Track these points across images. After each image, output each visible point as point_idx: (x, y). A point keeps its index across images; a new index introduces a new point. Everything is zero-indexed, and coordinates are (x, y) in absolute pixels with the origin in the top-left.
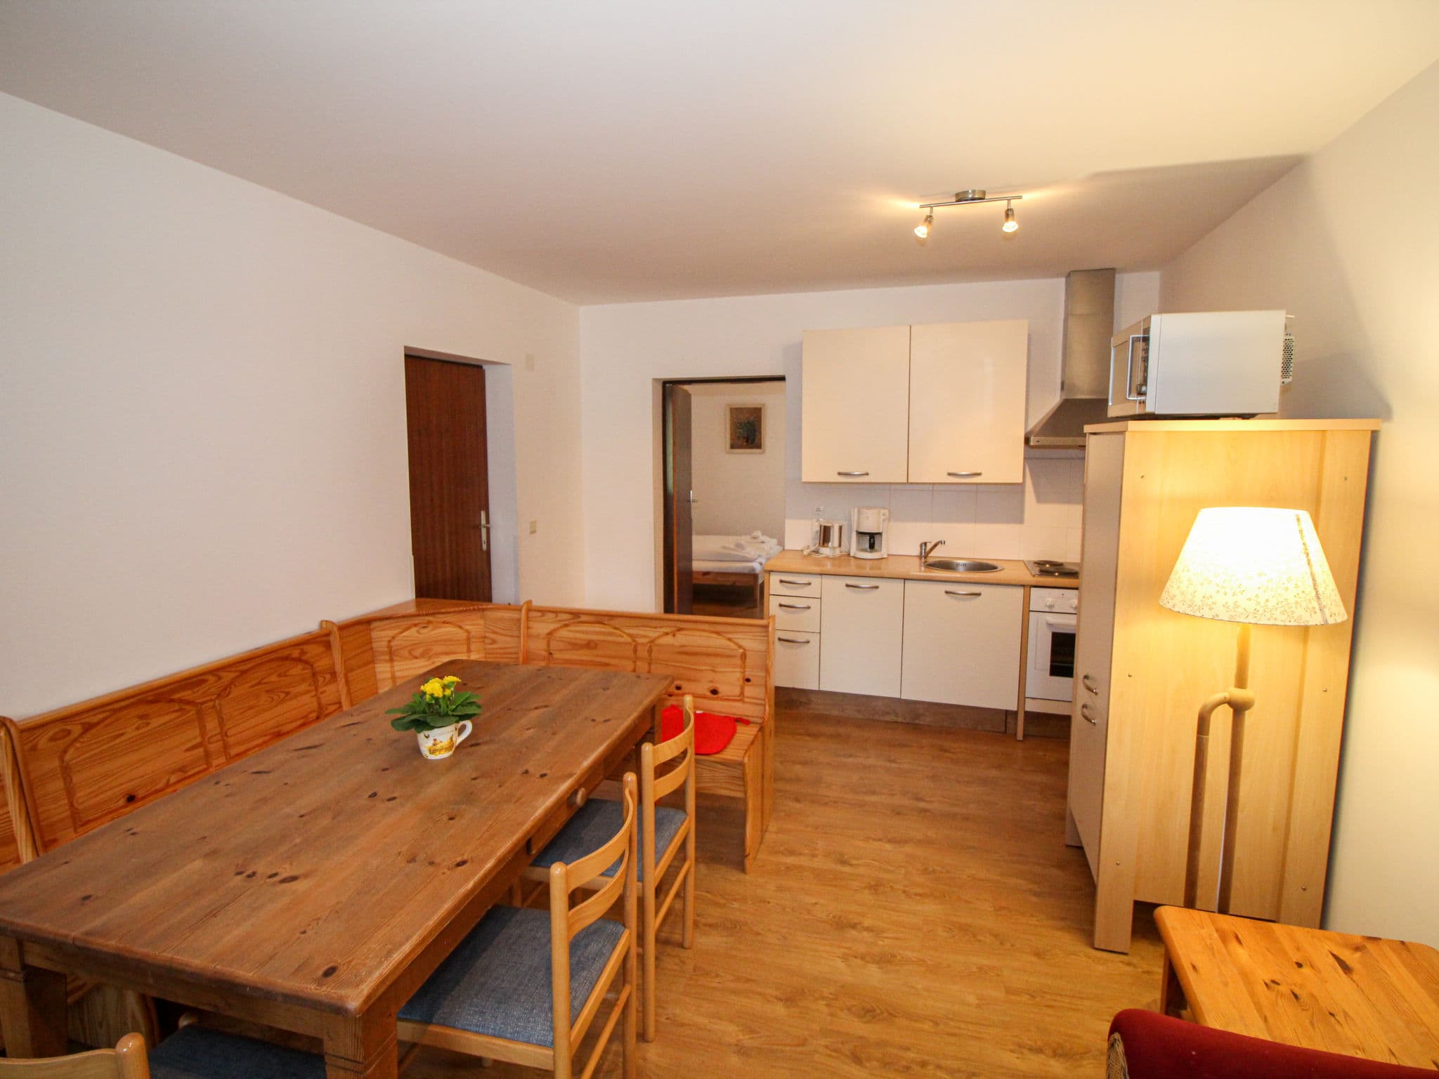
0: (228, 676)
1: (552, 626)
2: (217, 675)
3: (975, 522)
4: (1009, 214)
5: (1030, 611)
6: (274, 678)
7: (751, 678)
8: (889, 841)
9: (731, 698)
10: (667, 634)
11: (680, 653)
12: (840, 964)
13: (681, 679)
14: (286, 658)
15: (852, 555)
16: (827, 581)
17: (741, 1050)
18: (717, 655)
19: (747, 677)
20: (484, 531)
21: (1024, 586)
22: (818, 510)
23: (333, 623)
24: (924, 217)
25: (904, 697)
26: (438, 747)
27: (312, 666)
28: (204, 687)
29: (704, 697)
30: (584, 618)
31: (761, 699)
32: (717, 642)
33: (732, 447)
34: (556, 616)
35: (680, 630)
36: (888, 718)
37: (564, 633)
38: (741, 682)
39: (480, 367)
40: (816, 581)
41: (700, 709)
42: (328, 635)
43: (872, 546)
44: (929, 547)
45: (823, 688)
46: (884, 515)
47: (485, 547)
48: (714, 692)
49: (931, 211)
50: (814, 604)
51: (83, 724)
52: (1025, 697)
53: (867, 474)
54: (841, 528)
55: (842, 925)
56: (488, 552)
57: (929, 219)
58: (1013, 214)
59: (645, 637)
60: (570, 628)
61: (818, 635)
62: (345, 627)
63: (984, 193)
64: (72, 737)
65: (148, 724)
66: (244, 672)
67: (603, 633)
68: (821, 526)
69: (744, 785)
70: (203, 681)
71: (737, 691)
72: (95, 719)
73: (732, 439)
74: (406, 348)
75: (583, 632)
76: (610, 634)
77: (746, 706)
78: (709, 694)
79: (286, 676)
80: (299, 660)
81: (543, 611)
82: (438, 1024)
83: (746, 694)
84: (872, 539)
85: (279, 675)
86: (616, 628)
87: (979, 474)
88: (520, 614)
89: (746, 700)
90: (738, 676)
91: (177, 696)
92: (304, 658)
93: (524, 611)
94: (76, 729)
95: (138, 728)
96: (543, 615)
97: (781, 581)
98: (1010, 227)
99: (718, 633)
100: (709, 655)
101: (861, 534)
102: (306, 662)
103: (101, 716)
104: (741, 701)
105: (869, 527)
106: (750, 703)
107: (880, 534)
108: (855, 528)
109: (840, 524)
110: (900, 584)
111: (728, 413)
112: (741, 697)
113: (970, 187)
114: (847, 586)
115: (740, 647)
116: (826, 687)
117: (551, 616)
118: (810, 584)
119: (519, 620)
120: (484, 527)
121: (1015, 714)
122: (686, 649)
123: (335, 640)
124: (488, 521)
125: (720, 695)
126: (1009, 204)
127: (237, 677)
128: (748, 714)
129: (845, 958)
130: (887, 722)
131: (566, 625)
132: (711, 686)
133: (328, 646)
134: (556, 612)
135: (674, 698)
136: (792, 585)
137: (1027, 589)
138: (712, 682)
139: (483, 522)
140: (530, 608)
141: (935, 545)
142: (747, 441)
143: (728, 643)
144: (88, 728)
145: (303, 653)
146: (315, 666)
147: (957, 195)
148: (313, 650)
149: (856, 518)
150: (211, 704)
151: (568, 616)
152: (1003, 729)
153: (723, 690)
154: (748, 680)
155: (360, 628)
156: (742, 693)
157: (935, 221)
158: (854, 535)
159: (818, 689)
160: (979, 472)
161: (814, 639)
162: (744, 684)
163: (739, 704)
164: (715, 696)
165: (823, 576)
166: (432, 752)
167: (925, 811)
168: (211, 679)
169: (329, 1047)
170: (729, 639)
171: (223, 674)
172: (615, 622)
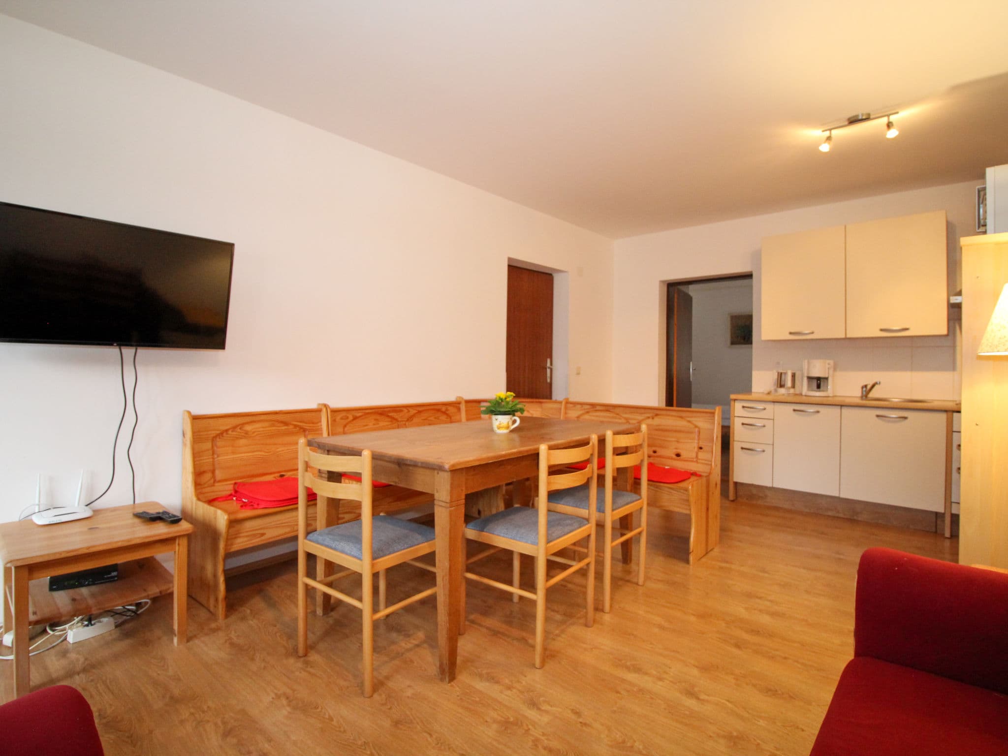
0: (413, 412)
1: (580, 413)
2: (408, 410)
3: (912, 370)
4: (889, 125)
5: (953, 432)
6: (432, 418)
7: (703, 446)
8: (804, 568)
9: (690, 459)
10: (649, 418)
11: (657, 430)
12: (743, 611)
13: (656, 446)
14: (439, 410)
15: (804, 394)
16: (779, 408)
17: (661, 627)
18: (680, 431)
19: (700, 446)
20: (548, 371)
21: (946, 411)
22: (778, 363)
23: (463, 398)
24: (825, 139)
25: (842, 496)
26: (501, 426)
27: (451, 418)
28: (401, 414)
29: (672, 459)
30: (598, 408)
31: (708, 461)
32: (680, 424)
33: (733, 343)
34: (582, 407)
35: (657, 415)
36: (830, 513)
37: (587, 417)
38: (696, 449)
39: (551, 275)
40: (770, 407)
41: (668, 466)
42: (459, 403)
43: (819, 387)
44: (869, 387)
45: (775, 485)
46: (829, 364)
47: (549, 380)
48: (678, 455)
49: (831, 133)
50: (769, 424)
51: (353, 416)
52: (951, 502)
53: (813, 333)
54: (794, 376)
55: (750, 595)
56: (551, 384)
57: (829, 138)
58: (892, 125)
59: (635, 419)
60: (590, 414)
61: (772, 446)
62: (468, 402)
63: (869, 115)
64: (349, 420)
65: (378, 424)
66: (420, 412)
67: (608, 417)
68: (778, 373)
69: (689, 506)
70: (401, 411)
71: (694, 455)
72: (358, 415)
73: (732, 337)
74: (510, 259)
75: (597, 416)
76: (613, 417)
77: (699, 465)
78: (674, 456)
79: (438, 419)
80: (444, 413)
81: (575, 404)
82: (487, 532)
83: (699, 457)
84: (819, 382)
85: (435, 418)
86: (618, 414)
87: (907, 329)
88: (561, 405)
89: (699, 461)
90: (695, 445)
91: (390, 414)
92: (448, 412)
93: (563, 403)
94: (351, 418)
95: (374, 425)
96: (575, 406)
97: (743, 407)
98: (892, 134)
99: (681, 417)
100: (676, 431)
101: (810, 378)
102: (447, 415)
103: (360, 414)
104: (697, 462)
105: (816, 373)
106: (702, 463)
107: (827, 379)
108: (806, 375)
109: (794, 372)
110: (837, 410)
111: (729, 319)
112: (697, 460)
113: (860, 112)
114: (794, 410)
115: (696, 427)
116: (778, 484)
117: (579, 406)
118: (765, 409)
119: (560, 409)
120: (549, 368)
121: (943, 515)
122: (660, 427)
123: (463, 407)
124: (551, 364)
125: (681, 457)
126: (889, 119)
127: (417, 413)
128: (701, 470)
129: (746, 609)
130: (829, 516)
131: (588, 412)
132: (675, 451)
133: (459, 409)
134: (582, 404)
135: (651, 458)
136: (752, 410)
137: (950, 414)
138: (676, 449)
139: (548, 364)
140: (567, 402)
141: (873, 386)
142: (744, 339)
143: (689, 424)
144: (355, 418)
145: (447, 410)
146: (452, 418)
147: (849, 119)
148: (452, 410)
149: (806, 367)
150: (404, 423)
151: (588, 407)
152: (934, 530)
153: (684, 454)
154: (701, 448)
155: (475, 404)
156: (697, 457)
157: (833, 140)
158: (805, 380)
159: (771, 486)
160: (907, 327)
161: (769, 449)
162: (698, 451)
163: (694, 464)
164: (679, 458)
165: (776, 404)
166: (499, 428)
167: (840, 559)
168: (405, 410)
169: (437, 496)
170: (689, 422)
171: (411, 410)
172: (617, 410)
